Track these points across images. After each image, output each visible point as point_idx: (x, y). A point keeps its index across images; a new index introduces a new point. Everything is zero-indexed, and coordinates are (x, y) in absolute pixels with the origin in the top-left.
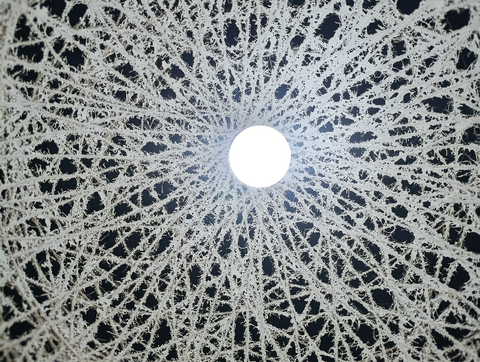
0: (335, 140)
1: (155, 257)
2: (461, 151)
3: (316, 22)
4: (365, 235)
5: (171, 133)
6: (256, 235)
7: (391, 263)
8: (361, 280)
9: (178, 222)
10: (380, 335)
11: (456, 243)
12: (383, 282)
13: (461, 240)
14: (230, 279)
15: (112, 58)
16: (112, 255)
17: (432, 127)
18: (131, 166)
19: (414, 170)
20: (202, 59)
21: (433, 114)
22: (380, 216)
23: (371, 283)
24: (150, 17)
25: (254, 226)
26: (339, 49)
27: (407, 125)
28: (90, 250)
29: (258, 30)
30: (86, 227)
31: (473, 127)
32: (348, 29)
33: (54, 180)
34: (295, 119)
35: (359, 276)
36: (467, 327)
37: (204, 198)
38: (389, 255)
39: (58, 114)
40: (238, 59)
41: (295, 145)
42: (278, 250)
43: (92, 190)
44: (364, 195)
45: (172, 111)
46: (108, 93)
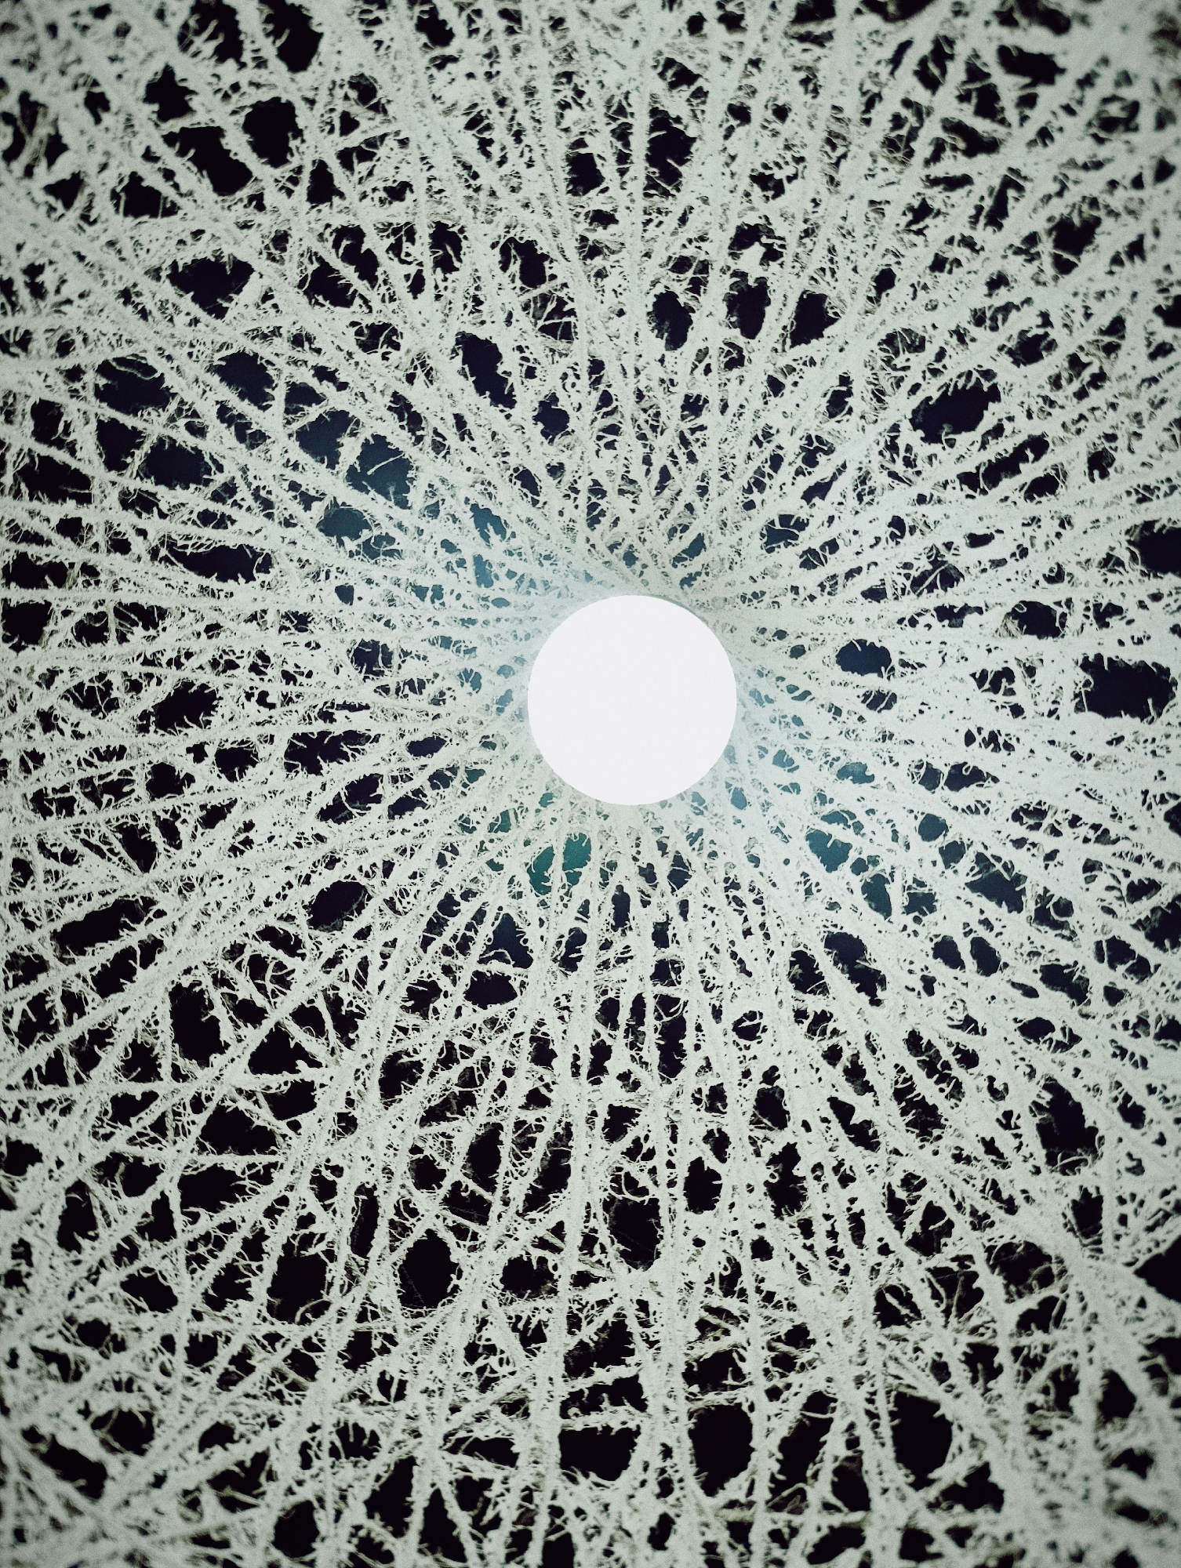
0: (808, 892)
1: (166, 559)
2: (963, 1260)
3: (1121, 643)
4: (579, 1130)
5: (561, 394)
6: (407, 820)
7: (542, 1244)
8: (447, 1184)
9: (307, 569)
10: (317, 1324)
11: (695, 1388)
12: (473, 1249)
13: (713, 1398)
14: (236, 817)
15: (682, 77)
16: (93, 425)
17: (990, 1146)
18: (394, 331)
19: (841, 1164)
20: (829, 363)
21: (1028, 1126)
22: (659, 1140)
23: (452, 1218)
24: (867, 122)
25: (430, 802)
26: (1077, 757)
27: (957, 1071)
28: (64, 347)
29: (1008, 485)
30: (126, 296)
31: (1049, 1258)
32: (1150, 747)
33: (206, 110)
34: (808, 744)
35: (455, 1171)
36: (470, 1547)
37: (426, 607)
38: (560, 1226)
40: (893, 475)
41: (728, 786)
42: (398, 906)
43: (247, 248)
44: (692, 1061)
45: (630, 363)
46: (566, 130)
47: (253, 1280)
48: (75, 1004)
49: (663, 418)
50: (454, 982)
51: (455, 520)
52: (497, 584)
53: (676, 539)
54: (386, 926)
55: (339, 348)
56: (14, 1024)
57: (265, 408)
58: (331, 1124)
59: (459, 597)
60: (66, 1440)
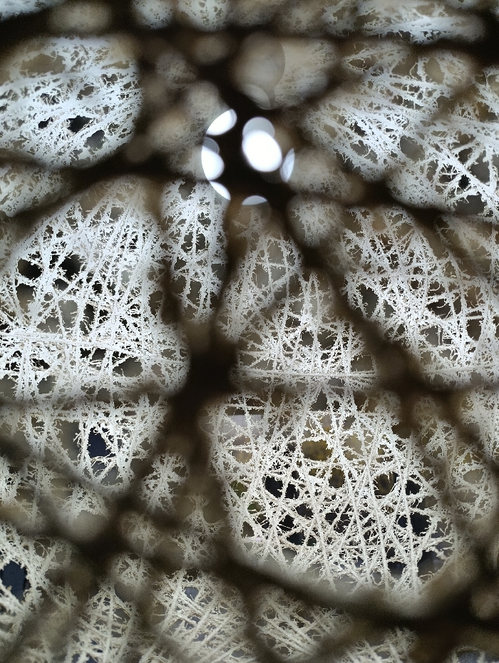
15: (72, 222)
16: (276, 282)
18: (199, 217)
20: (82, 106)
25: (354, 121)
39: (126, 287)
42: (405, 123)
43: (208, 269)
46: (112, 228)
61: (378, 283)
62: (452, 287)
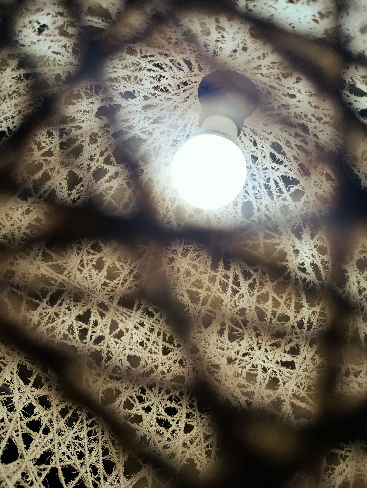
5: (120, 91)
43: (65, 172)
47: (302, 302)
48: (226, 277)
49: (135, 62)
50: (288, 201)
51: (154, 129)
52: (179, 124)
53: (182, 68)
54: (261, 204)
55: (95, 149)
56: (221, 291)
57: (109, 171)
58: (293, 255)
59: (179, 136)
60: (284, 360)
61: (168, 258)
62: (208, 289)
